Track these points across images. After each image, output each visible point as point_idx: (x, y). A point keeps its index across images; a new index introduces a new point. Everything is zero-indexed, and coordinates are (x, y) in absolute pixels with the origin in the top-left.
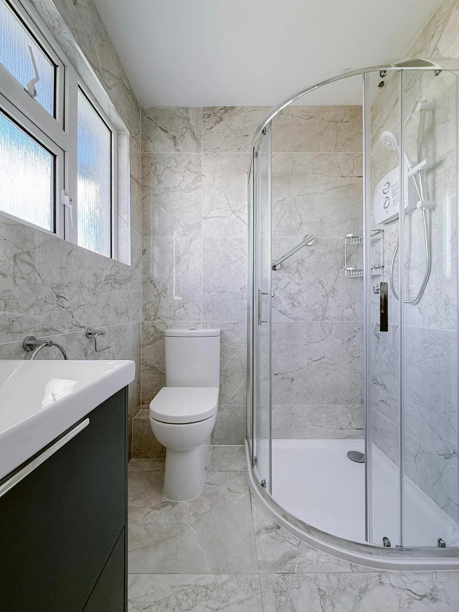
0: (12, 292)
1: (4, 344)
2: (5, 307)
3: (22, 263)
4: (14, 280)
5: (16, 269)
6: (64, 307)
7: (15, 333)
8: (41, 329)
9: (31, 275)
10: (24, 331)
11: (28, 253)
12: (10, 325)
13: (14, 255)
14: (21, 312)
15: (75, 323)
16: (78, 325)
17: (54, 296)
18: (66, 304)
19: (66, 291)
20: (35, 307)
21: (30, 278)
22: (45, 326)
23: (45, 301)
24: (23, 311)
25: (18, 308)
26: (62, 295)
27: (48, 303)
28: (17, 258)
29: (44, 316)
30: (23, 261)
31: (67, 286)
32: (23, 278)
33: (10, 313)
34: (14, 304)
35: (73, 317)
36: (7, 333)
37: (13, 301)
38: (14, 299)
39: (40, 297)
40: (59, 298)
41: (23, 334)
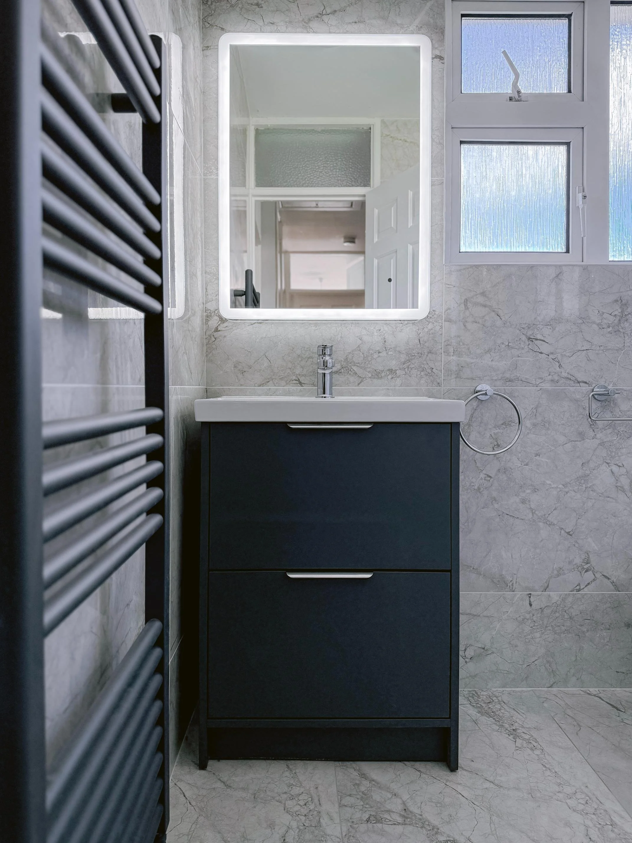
0: (461, 338)
1: (453, 389)
2: (453, 353)
3: (474, 306)
4: (465, 326)
5: (467, 313)
6: (541, 353)
7: (465, 379)
8: (500, 378)
9: (487, 318)
10: (476, 379)
11: (483, 294)
12: (460, 370)
13: (465, 300)
14: (473, 358)
15: (564, 375)
16: (572, 378)
17: (524, 338)
18: (545, 348)
19: (547, 331)
20: (491, 353)
21: (486, 320)
22: (507, 375)
23: (508, 345)
24: (476, 357)
25: (469, 354)
26: (539, 337)
27: (512, 348)
28: (468, 302)
29: (505, 363)
30: (476, 304)
31: (548, 325)
32: (476, 322)
33: (459, 359)
34: (464, 350)
35: (560, 366)
36: (456, 378)
37: (463, 347)
38: (464, 344)
39: (499, 341)
40: (532, 341)
41: (474, 381)
